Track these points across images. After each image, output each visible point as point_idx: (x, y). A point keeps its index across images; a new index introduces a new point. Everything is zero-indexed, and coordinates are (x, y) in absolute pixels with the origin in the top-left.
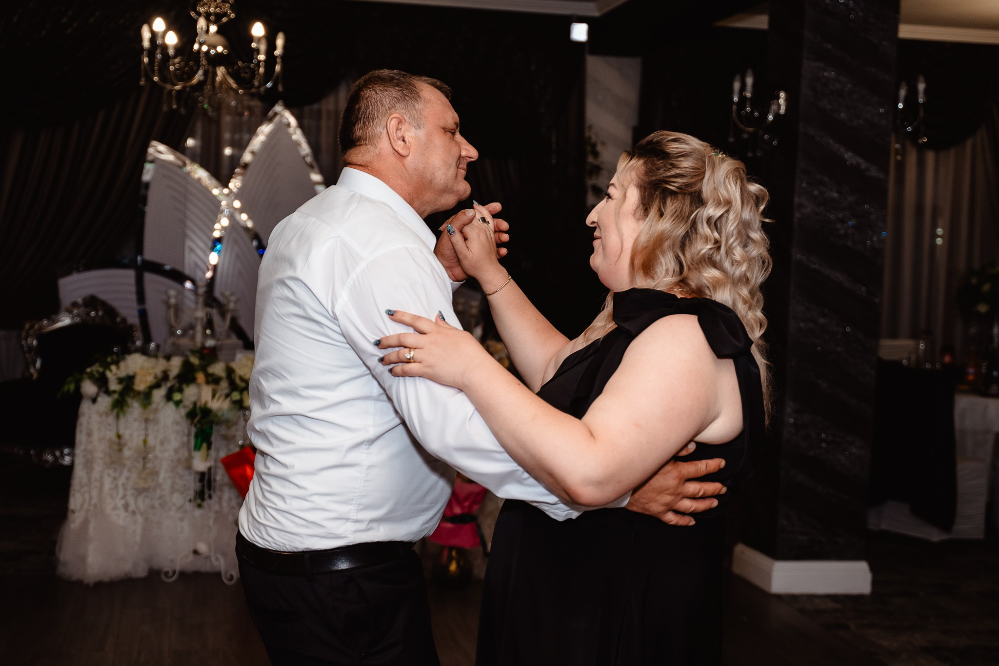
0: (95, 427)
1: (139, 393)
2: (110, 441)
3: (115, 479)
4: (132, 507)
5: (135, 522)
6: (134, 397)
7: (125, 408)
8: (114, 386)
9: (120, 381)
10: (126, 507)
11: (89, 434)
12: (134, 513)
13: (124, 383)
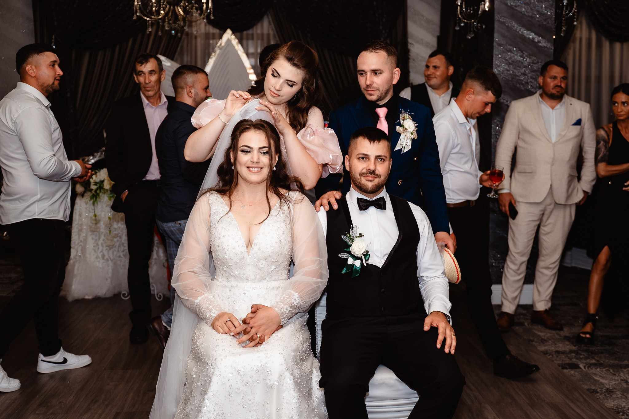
0: (83, 211)
1: (107, 190)
2: (91, 217)
3: (96, 240)
4: (106, 257)
5: (108, 266)
6: (104, 193)
7: (98, 199)
8: (93, 187)
9: (96, 184)
10: (103, 256)
11: (80, 215)
12: (107, 260)
13: (98, 185)
